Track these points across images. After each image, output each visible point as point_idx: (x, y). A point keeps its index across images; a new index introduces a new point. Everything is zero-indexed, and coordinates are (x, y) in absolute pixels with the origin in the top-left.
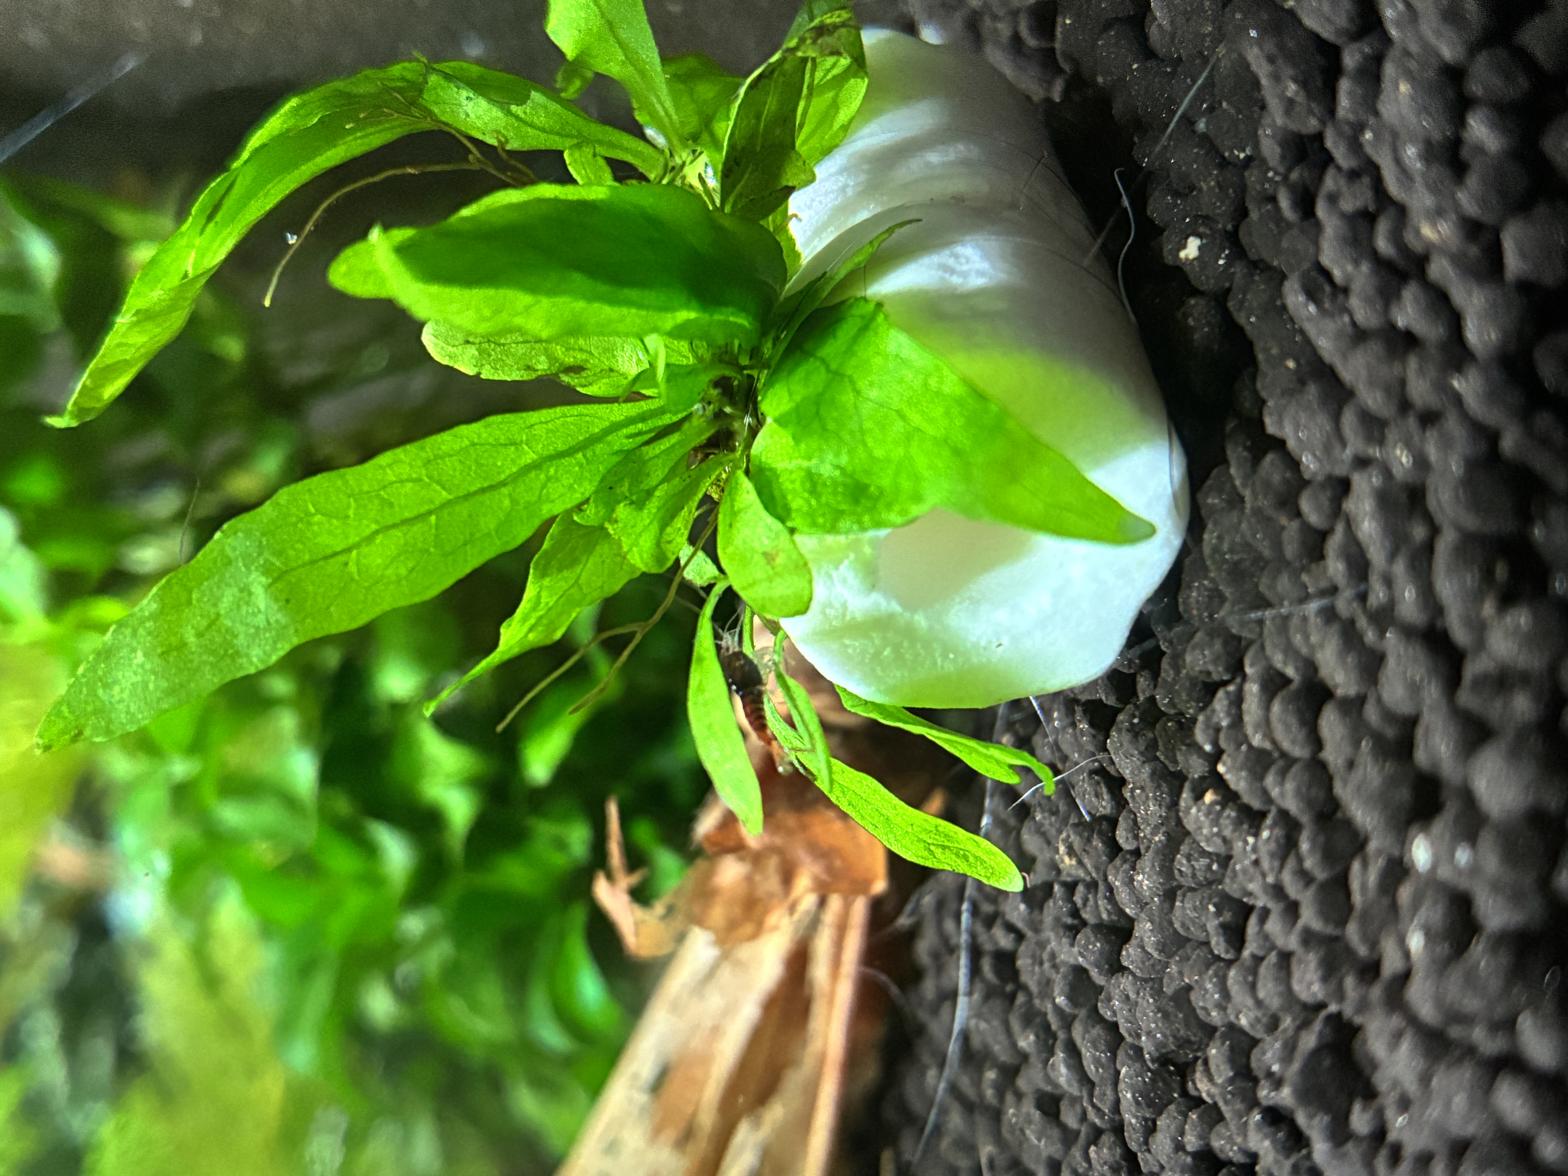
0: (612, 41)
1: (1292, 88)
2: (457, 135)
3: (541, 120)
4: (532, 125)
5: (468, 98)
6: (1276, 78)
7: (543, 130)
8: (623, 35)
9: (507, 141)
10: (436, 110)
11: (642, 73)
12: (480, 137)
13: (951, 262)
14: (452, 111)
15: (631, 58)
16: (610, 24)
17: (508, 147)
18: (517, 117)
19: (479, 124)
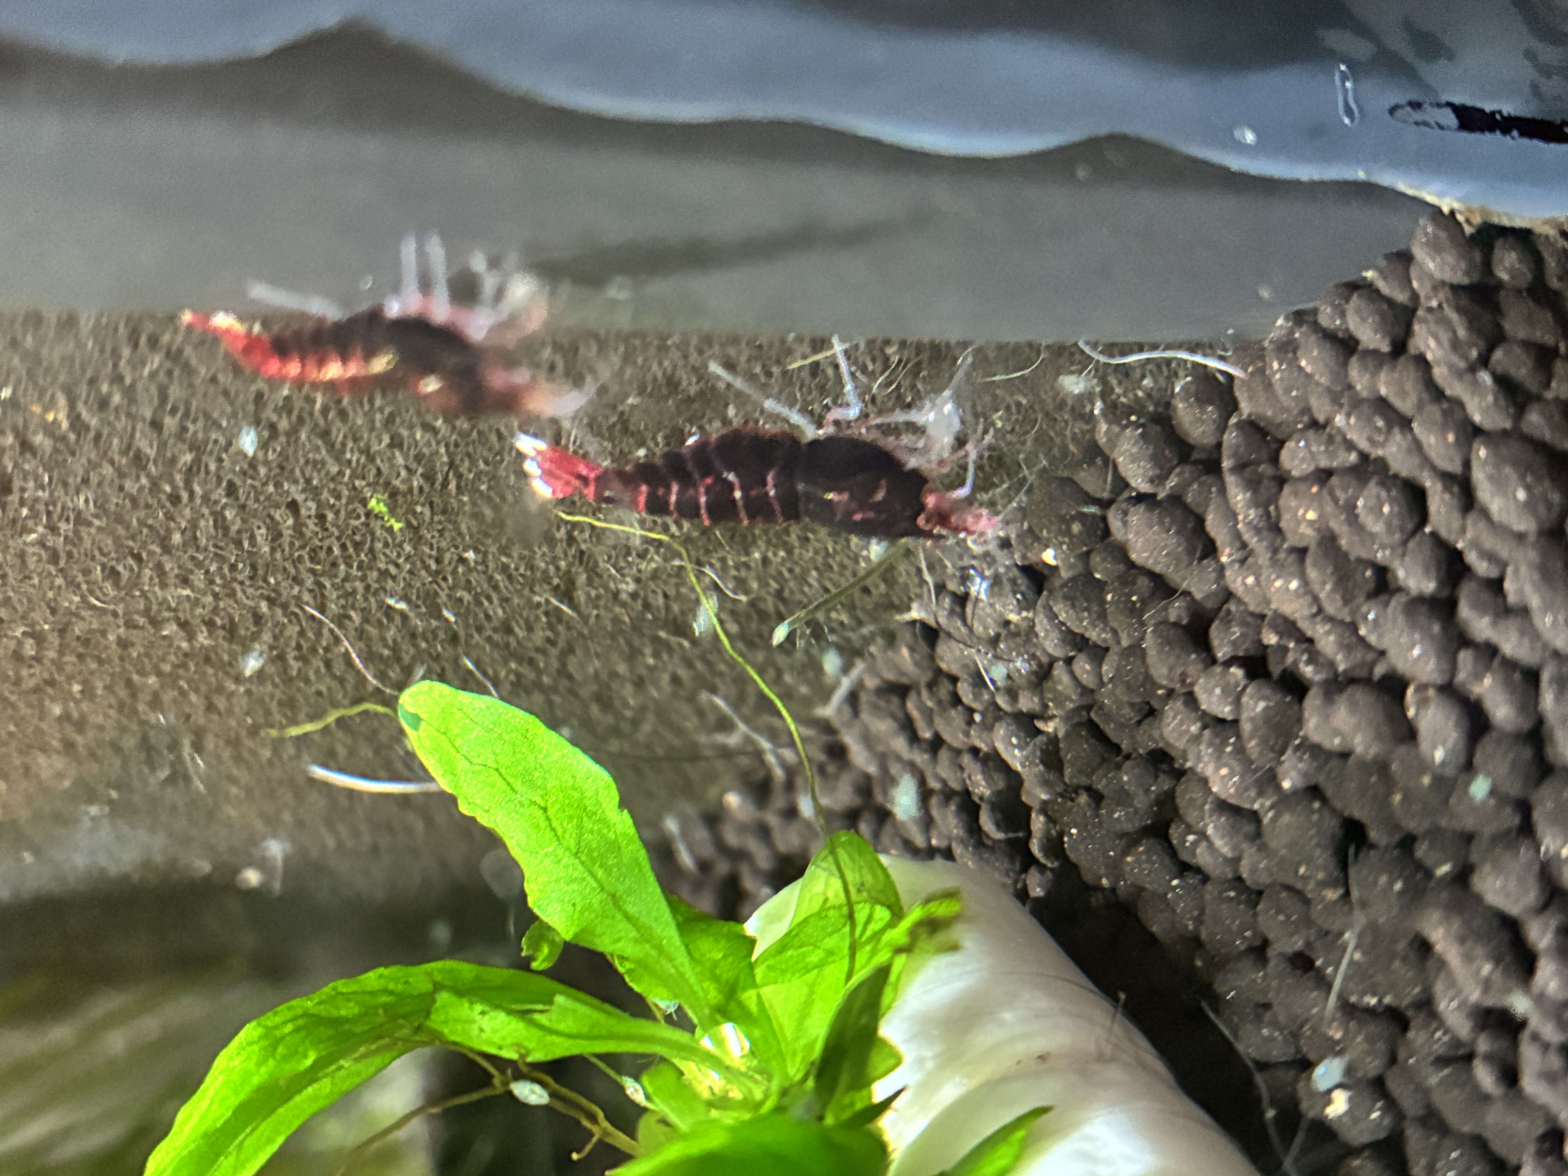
0: (619, 916)
1: (1487, 969)
2: (471, 1055)
3: (567, 1025)
4: (558, 1033)
5: (483, 1013)
6: (1468, 958)
7: (570, 1036)
8: (631, 909)
9: (528, 1052)
10: (446, 1031)
11: (660, 949)
12: (493, 1051)
13: (1088, 1147)
14: (464, 1030)
15: (645, 936)
16: (615, 899)
17: (529, 1059)
18: (541, 1027)
19: (496, 1039)
